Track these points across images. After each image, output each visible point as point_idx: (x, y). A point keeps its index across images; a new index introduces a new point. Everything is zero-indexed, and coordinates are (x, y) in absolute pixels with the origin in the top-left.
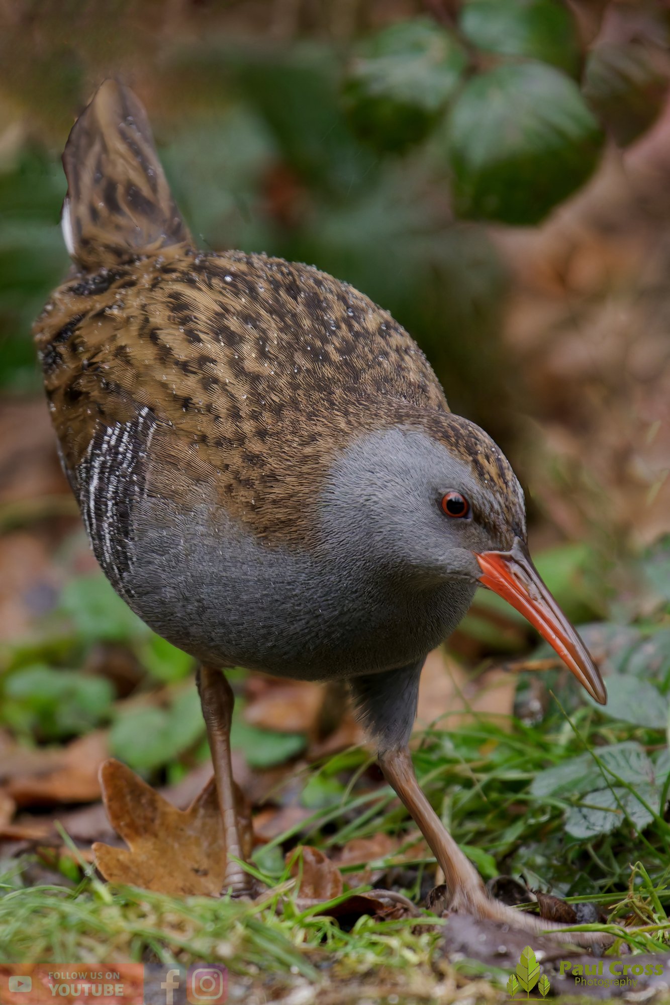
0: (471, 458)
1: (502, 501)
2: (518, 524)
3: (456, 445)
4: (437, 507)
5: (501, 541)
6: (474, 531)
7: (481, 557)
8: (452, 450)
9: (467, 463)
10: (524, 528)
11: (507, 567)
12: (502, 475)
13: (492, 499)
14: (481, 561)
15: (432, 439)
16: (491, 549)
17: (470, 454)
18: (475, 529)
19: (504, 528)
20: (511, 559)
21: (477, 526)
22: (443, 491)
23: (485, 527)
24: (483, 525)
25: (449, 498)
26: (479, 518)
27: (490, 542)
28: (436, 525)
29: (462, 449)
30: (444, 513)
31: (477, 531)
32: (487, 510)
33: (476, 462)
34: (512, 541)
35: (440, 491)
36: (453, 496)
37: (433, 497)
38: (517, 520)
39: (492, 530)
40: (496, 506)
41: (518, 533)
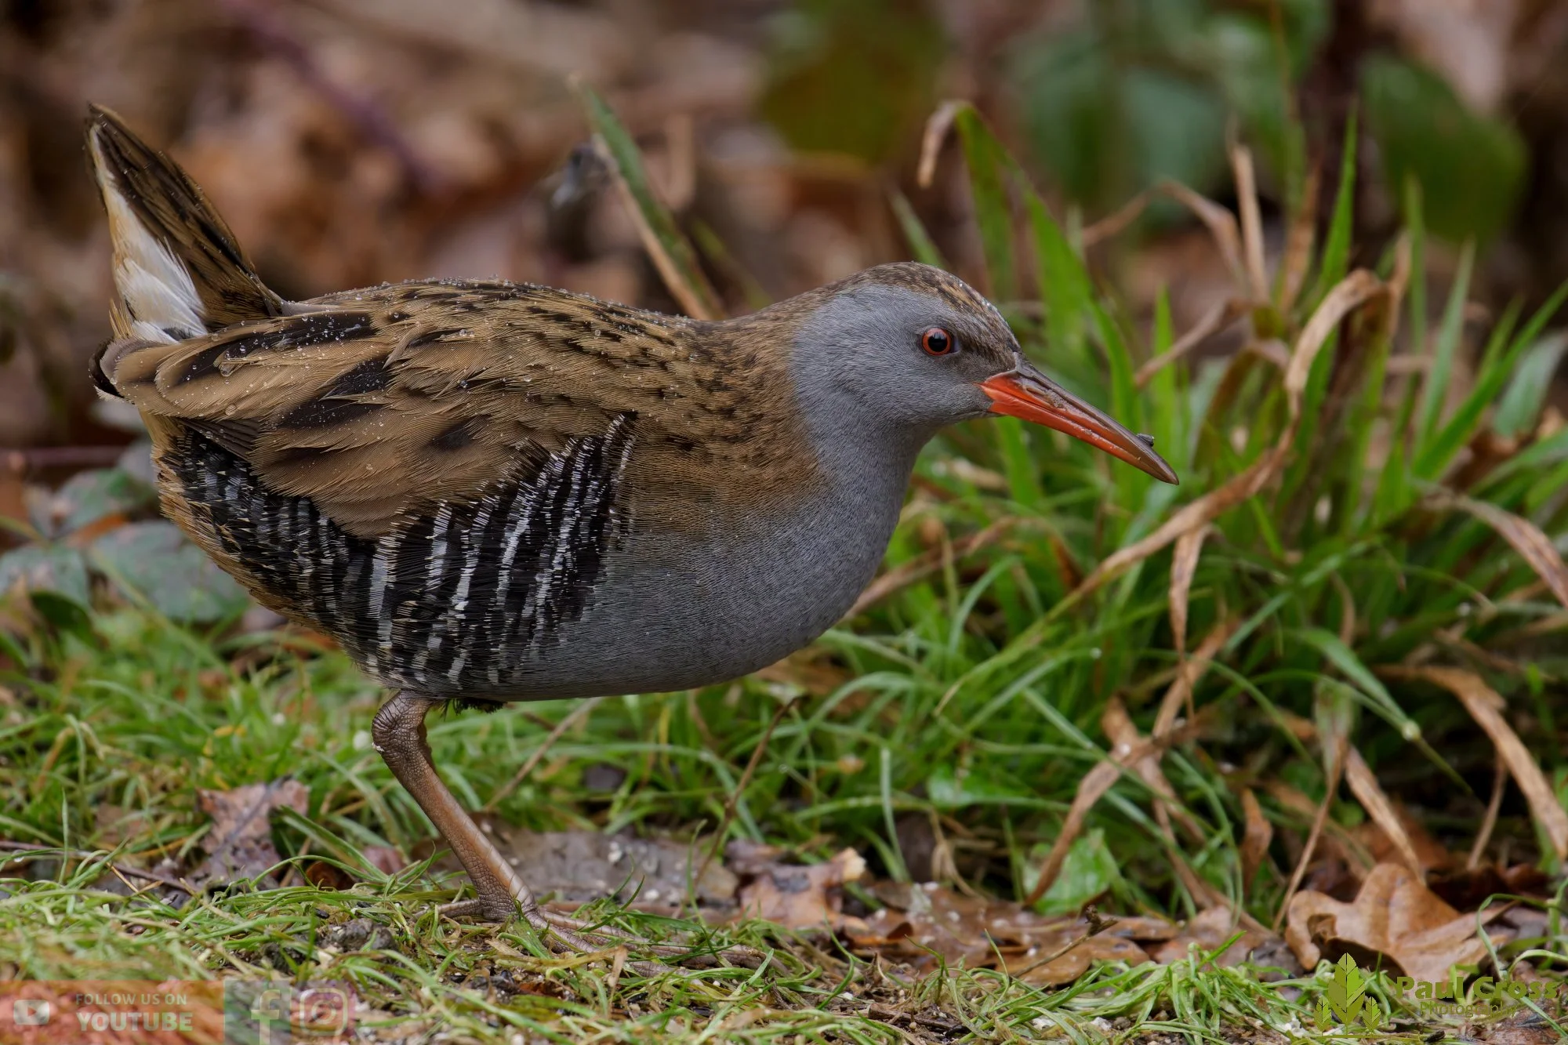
0: (936, 290)
1: (984, 320)
2: (1010, 340)
3: (914, 281)
4: (918, 350)
5: (1001, 361)
6: (967, 361)
7: (985, 385)
8: (912, 288)
9: (934, 295)
10: (1016, 342)
11: (1017, 385)
12: (972, 298)
13: (975, 321)
14: (987, 389)
15: (886, 285)
16: (993, 374)
17: (933, 286)
18: (969, 358)
19: (1000, 347)
20: (1019, 375)
21: (968, 354)
22: (920, 331)
23: (979, 353)
24: (975, 352)
25: (929, 335)
26: (970, 345)
27: (989, 366)
28: (925, 370)
29: (923, 284)
30: (927, 354)
31: (973, 360)
32: (975, 334)
33: (942, 291)
34: (1012, 358)
35: (917, 333)
36: (934, 332)
37: (913, 341)
38: (1007, 336)
39: (989, 353)
40: (983, 327)
41: (1015, 349)
